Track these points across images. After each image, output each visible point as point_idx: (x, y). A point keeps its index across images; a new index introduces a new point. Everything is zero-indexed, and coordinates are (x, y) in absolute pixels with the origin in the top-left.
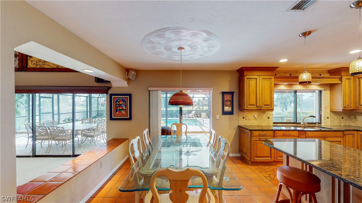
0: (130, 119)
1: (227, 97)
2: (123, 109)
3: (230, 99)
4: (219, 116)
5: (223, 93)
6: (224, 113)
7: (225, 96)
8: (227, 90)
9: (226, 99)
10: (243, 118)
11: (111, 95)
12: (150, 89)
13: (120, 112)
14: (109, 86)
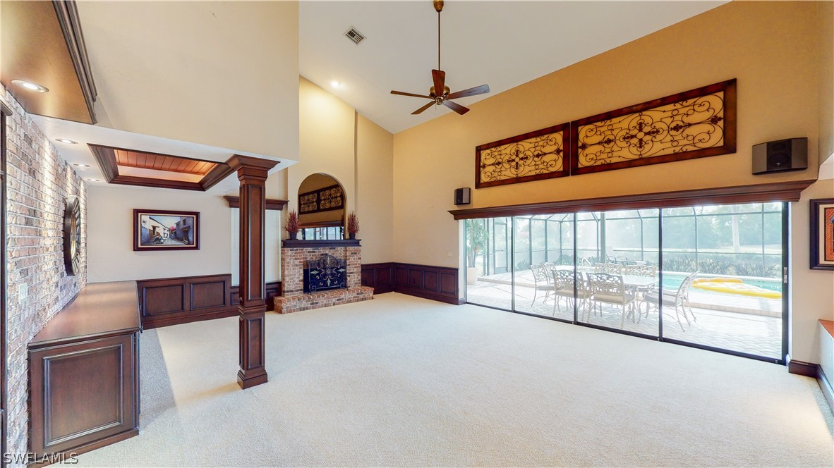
11: (815, 203)
14: (807, 178)
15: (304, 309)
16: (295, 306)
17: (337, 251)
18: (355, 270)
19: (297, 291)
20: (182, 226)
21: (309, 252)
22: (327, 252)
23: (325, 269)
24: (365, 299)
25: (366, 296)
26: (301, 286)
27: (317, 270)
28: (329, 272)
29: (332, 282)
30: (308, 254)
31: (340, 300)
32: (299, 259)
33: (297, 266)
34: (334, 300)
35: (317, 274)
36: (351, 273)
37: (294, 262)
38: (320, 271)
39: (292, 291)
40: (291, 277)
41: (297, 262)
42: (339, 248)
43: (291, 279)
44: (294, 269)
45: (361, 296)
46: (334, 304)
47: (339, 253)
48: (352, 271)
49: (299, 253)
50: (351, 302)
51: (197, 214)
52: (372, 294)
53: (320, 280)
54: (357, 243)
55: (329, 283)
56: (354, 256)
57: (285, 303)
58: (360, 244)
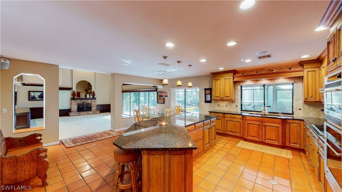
0: (164, 103)
1: (208, 92)
2: (161, 99)
3: (209, 93)
4: (203, 103)
5: (206, 89)
6: (206, 102)
7: (207, 91)
8: (208, 87)
9: (207, 93)
10: (218, 105)
11: (157, 92)
12: (170, 88)
13: (160, 100)
14: (156, 88)
15: (77, 116)
18: (95, 106)
21: (79, 101)
22: (85, 101)
25: (97, 113)
26: (77, 110)
28: (85, 106)
29: (86, 109)
34: (86, 114)
36: (93, 107)
38: (82, 106)
39: (74, 111)
40: (74, 107)
41: (75, 104)
42: (89, 100)
45: (96, 113)
49: (76, 101)
50: (92, 114)
52: (99, 113)
53: (83, 108)
54: (95, 99)
55: (85, 109)
56: (94, 102)
57: (71, 114)
58: (96, 99)
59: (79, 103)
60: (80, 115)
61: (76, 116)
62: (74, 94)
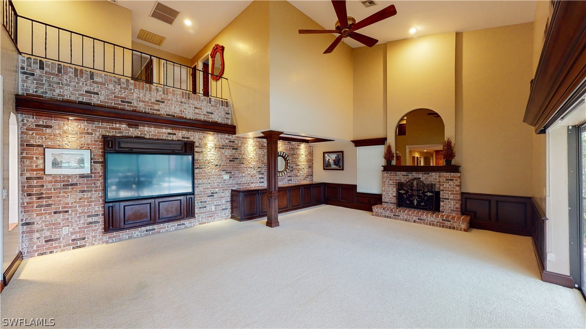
15: (388, 217)
16: (382, 213)
17: (432, 176)
18: (451, 197)
19: (391, 203)
20: (337, 159)
21: (403, 175)
22: (420, 176)
23: (412, 190)
24: (454, 228)
25: (455, 225)
26: (394, 200)
27: (404, 190)
28: (415, 193)
29: (419, 202)
30: (402, 177)
31: (421, 220)
32: (392, 180)
33: (391, 185)
34: (415, 218)
35: (404, 194)
36: (446, 199)
37: (388, 182)
38: (407, 191)
39: (388, 203)
40: (387, 192)
41: (391, 182)
42: (433, 174)
43: (386, 193)
44: (389, 187)
45: (448, 224)
46: (415, 222)
47: (432, 178)
48: (447, 197)
49: (393, 175)
50: (433, 225)
51: (342, 152)
52: (463, 226)
53: (408, 199)
54: (456, 169)
55: (415, 202)
56: (451, 183)
57: (375, 208)
58: (460, 169)
59: (403, 181)
60: (396, 217)
61: (385, 217)
62: (388, 156)
